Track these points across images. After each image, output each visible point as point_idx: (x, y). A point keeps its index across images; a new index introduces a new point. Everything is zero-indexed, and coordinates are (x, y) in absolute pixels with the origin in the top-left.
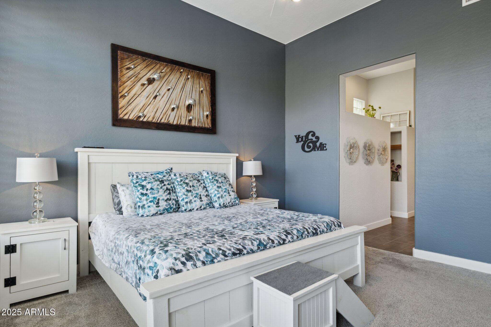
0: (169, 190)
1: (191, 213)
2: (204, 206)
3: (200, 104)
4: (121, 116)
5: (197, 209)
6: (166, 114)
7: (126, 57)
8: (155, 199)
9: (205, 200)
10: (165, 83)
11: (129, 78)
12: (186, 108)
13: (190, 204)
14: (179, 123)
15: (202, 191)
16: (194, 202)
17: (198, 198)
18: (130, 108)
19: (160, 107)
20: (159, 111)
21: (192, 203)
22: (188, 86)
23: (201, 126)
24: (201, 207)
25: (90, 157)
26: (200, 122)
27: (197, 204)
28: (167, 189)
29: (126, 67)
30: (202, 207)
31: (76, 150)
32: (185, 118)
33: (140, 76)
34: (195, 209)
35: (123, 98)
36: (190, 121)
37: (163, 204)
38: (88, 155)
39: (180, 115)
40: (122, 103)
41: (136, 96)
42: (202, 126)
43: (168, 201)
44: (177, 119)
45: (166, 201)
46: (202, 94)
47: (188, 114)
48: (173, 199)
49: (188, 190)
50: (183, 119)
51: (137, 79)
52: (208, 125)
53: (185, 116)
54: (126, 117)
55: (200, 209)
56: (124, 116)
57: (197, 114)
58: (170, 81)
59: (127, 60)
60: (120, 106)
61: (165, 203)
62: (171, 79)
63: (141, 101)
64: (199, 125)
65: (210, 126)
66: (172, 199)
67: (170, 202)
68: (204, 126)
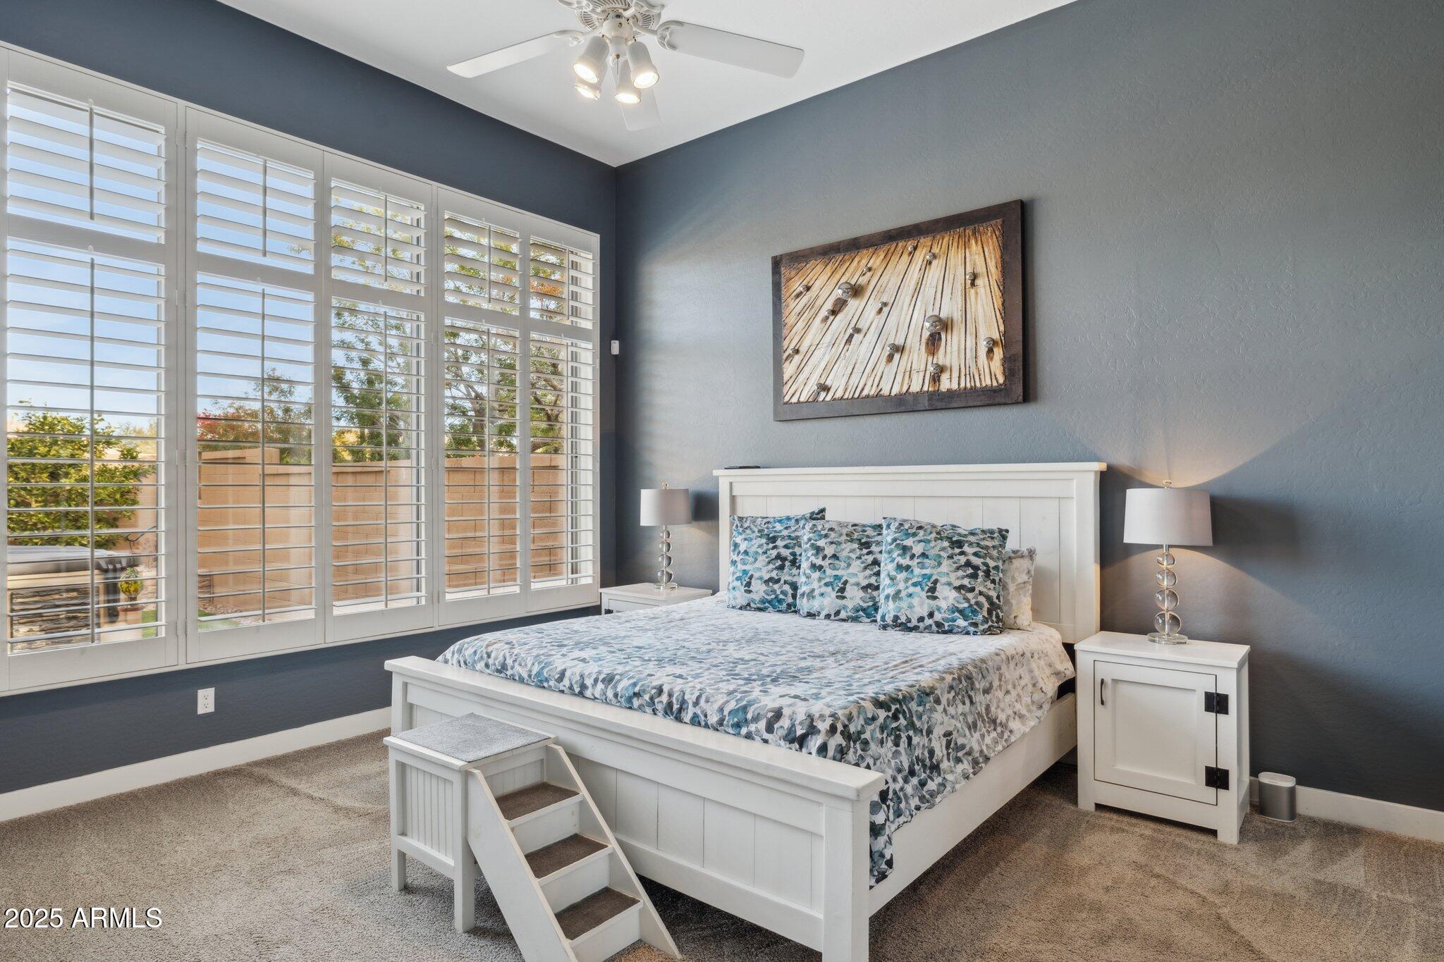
0: (784, 559)
1: (809, 621)
2: (847, 612)
3: (966, 322)
4: (787, 399)
5: (828, 616)
6: (873, 376)
7: (793, 273)
8: (745, 575)
9: (855, 597)
10: (872, 297)
11: (800, 314)
12: (924, 346)
13: (808, 599)
14: (904, 390)
15: (858, 574)
16: (817, 597)
17: (833, 589)
18: (802, 378)
19: (859, 361)
20: (859, 368)
21: (813, 597)
22: (928, 283)
23: (968, 386)
24: (838, 613)
25: (734, 485)
26: (965, 375)
27: (829, 602)
28: (778, 557)
29: (795, 293)
30: (843, 615)
31: (716, 473)
32: (922, 374)
33: (819, 302)
34: (823, 614)
35: (789, 361)
36: (936, 379)
37: (759, 589)
38: (731, 483)
39: (908, 369)
40: (789, 369)
41: (813, 348)
42: (973, 385)
43: (771, 584)
44: (900, 381)
45: (766, 582)
46: (973, 291)
47: (930, 359)
48: (785, 582)
49: (815, 565)
50: (914, 376)
51: (813, 310)
52: (993, 377)
53: (923, 368)
54: (794, 400)
55: (837, 618)
56: (791, 397)
57: (955, 354)
58: (882, 290)
59: (796, 278)
60: (786, 377)
61: (764, 587)
62: (885, 282)
63: (821, 358)
64: (962, 385)
65: (1001, 380)
66: (782, 582)
67: (776, 587)
68: (978, 385)
